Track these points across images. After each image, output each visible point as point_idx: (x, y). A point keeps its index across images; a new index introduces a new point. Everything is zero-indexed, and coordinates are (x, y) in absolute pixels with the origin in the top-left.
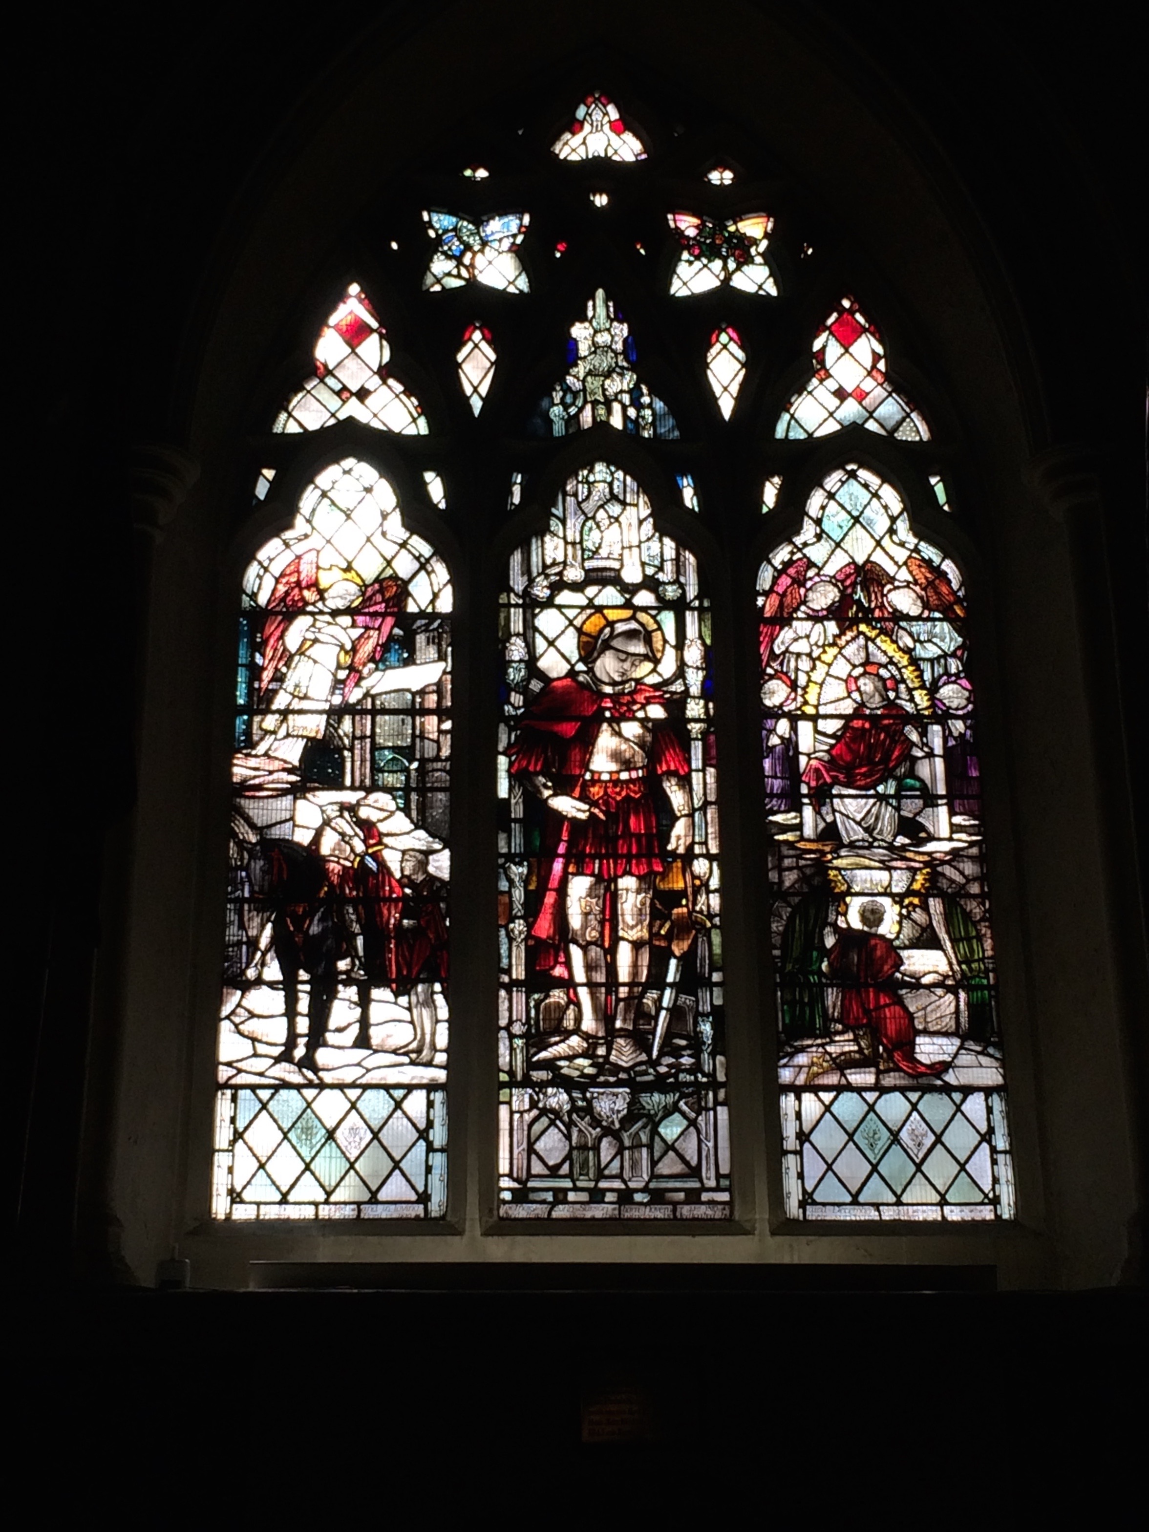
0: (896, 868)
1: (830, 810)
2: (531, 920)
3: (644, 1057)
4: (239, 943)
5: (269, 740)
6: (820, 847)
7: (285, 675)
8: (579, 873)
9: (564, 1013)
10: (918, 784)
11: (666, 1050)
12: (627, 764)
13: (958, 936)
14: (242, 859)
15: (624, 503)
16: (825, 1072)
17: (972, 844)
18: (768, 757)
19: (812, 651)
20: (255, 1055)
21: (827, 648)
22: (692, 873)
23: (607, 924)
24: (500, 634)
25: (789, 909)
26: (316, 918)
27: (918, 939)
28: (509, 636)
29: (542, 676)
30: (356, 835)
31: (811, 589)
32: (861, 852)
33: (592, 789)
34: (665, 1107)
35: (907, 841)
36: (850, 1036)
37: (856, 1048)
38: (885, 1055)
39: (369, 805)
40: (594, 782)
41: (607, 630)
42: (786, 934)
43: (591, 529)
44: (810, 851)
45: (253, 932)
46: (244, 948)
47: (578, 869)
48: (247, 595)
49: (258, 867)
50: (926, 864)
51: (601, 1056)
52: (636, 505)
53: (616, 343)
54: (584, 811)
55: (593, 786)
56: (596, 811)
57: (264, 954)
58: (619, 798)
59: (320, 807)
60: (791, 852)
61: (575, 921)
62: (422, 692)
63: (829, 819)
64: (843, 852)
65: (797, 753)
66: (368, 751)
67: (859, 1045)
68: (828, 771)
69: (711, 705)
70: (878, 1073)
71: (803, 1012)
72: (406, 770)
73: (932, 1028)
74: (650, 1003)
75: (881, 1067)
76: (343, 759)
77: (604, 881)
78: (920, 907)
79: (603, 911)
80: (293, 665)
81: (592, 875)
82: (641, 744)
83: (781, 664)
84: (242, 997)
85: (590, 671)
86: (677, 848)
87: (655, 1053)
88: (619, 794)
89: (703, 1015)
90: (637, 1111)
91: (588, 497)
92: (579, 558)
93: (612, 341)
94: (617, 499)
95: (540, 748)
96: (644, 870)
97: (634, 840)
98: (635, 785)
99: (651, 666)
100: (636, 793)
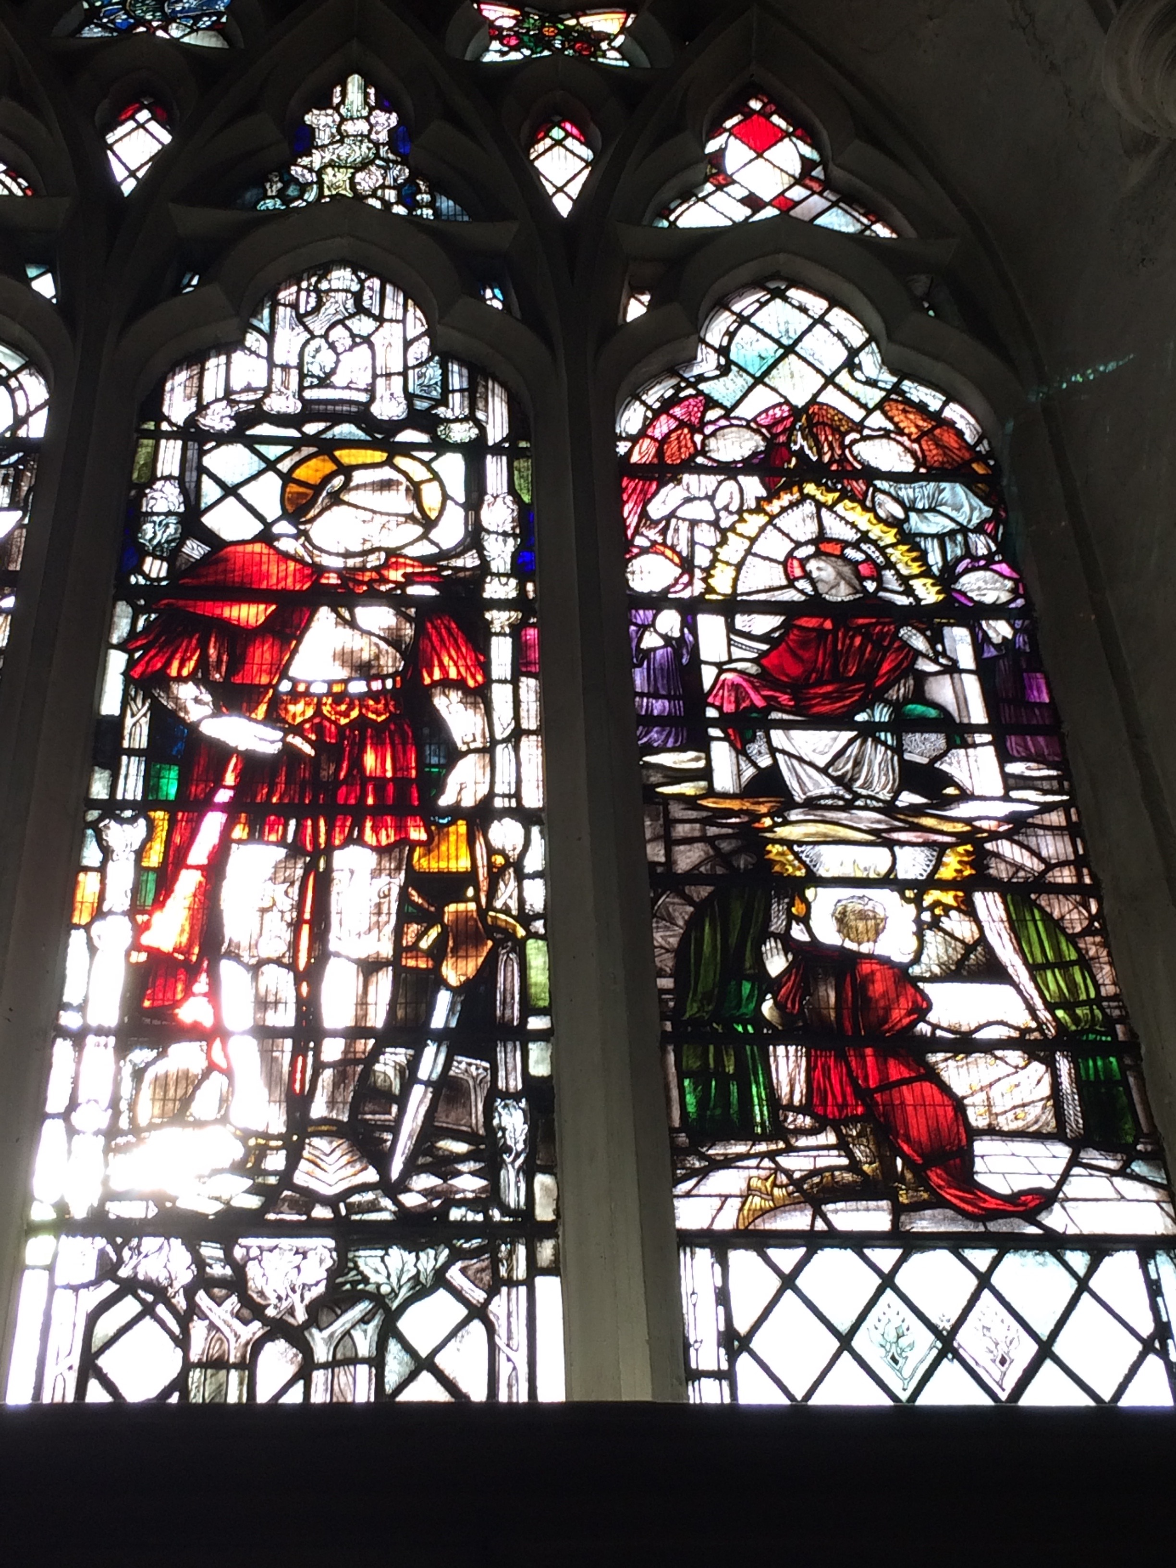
0: (902, 844)
1: (764, 749)
3: (371, 1175)
6: (747, 805)
8: (254, 840)
9: (197, 1087)
10: (933, 713)
11: (421, 1161)
12: (365, 670)
13: (1040, 959)
15: (380, 319)
16: (777, 1209)
17: (1046, 808)
18: (640, 665)
19: (718, 518)
21: (746, 516)
22: (488, 843)
23: (306, 929)
24: (135, 475)
25: (690, 909)
27: (960, 963)
28: (153, 479)
29: (208, 536)
31: (713, 434)
32: (830, 815)
33: (292, 708)
34: (416, 1278)
35: (918, 800)
36: (831, 1138)
37: (845, 1161)
38: (909, 1176)
40: (295, 696)
41: (338, 481)
42: (681, 953)
43: (318, 350)
44: (730, 813)
47: (251, 834)
50: (962, 838)
51: (274, 1173)
52: (403, 321)
53: (377, 133)
54: (273, 742)
55: (295, 702)
56: (297, 741)
58: (343, 721)
60: (692, 814)
61: (237, 923)
63: (765, 762)
64: (794, 815)
65: (696, 662)
67: (850, 1155)
68: (756, 689)
69: (530, 587)
70: (898, 1211)
71: (724, 1092)
73: (1006, 1123)
74: (391, 1073)
75: (903, 1199)
77: (306, 853)
78: (958, 909)
79: (300, 906)
81: (281, 843)
82: (393, 640)
83: (664, 532)
85: (302, 535)
86: (458, 802)
88: (346, 714)
89: (506, 1095)
90: (348, 1286)
91: (316, 309)
92: (294, 385)
93: (370, 131)
94: (368, 313)
95: (194, 641)
96: (388, 836)
97: (370, 788)
98: (377, 702)
99: (418, 530)
100: (379, 715)
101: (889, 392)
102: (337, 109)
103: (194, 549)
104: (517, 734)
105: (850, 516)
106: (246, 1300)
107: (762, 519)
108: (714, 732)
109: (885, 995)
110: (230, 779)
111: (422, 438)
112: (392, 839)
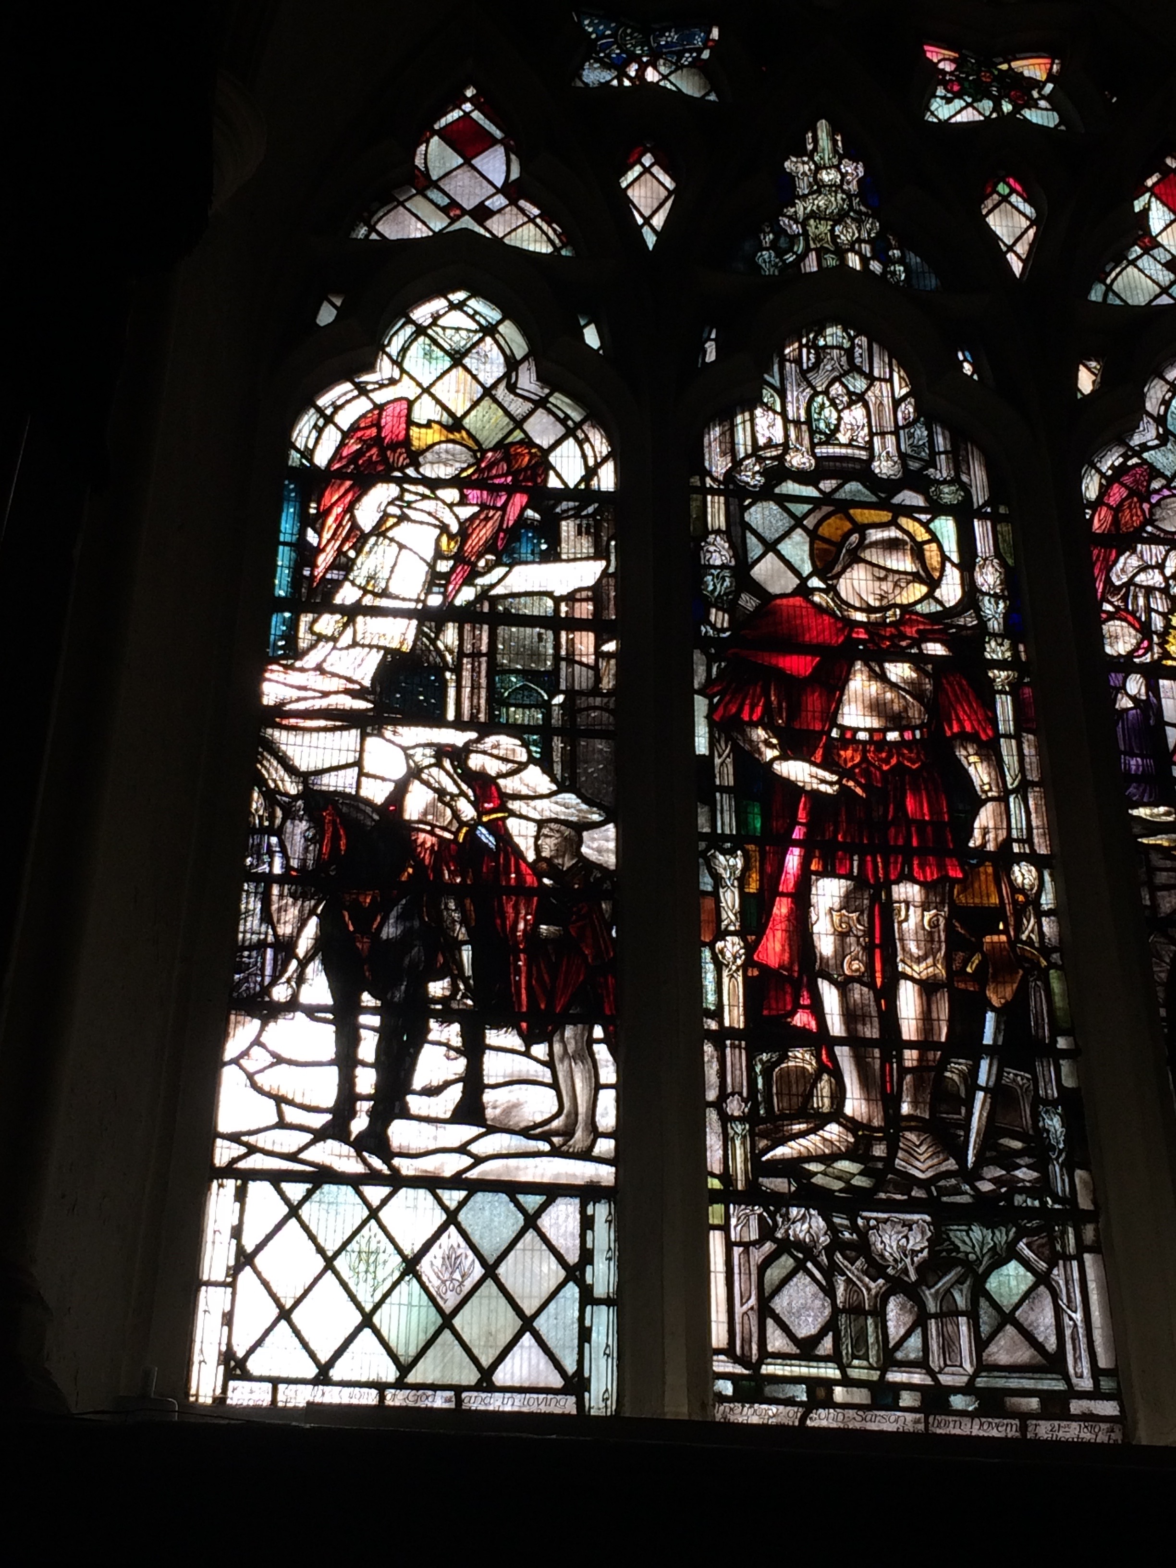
2: (751, 938)
3: (951, 1164)
4: (261, 946)
5: (324, 648)
7: (353, 561)
8: (828, 872)
9: (814, 1085)
11: (988, 1154)
12: (895, 720)
14: (272, 817)
15: (871, 379)
18: (1116, 725)
19: (1167, 586)
20: (281, 1124)
22: (1011, 883)
23: (878, 952)
24: (691, 529)
25: (1172, 948)
26: (394, 913)
28: (706, 533)
29: (757, 589)
30: (462, 794)
31: (1158, 503)
33: (842, 753)
34: (994, 1249)
39: (484, 752)
40: (844, 742)
41: (855, 538)
42: (1171, 986)
43: (822, 406)
45: (285, 929)
46: (269, 953)
47: (825, 867)
48: (298, 450)
49: (298, 831)
51: (879, 1159)
52: (890, 380)
53: (849, 183)
54: (831, 784)
56: (850, 784)
57: (303, 965)
58: (885, 768)
59: (405, 749)
60: (1168, 863)
61: (826, 946)
62: (571, 598)
65: (1161, 723)
66: (483, 673)
69: (1021, 648)
72: (546, 707)
74: (956, 1078)
76: (444, 684)
77: (870, 886)
79: (869, 932)
80: (367, 548)
81: (849, 876)
82: (917, 693)
83: (1125, 599)
84: (262, 1029)
85: (831, 590)
86: (984, 844)
87: (971, 1158)
88: (887, 761)
89: (1046, 1102)
91: (816, 366)
92: (806, 442)
93: (842, 180)
94: (861, 372)
95: (758, 690)
96: (932, 874)
97: (913, 829)
98: (911, 752)
99: (924, 589)
100: (913, 763)
102: (811, 158)
103: (748, 602)
104: (1024, 787)
106: (871, 1261)
110: (802, 816)
111: (918, 500)
112: (935, 877)
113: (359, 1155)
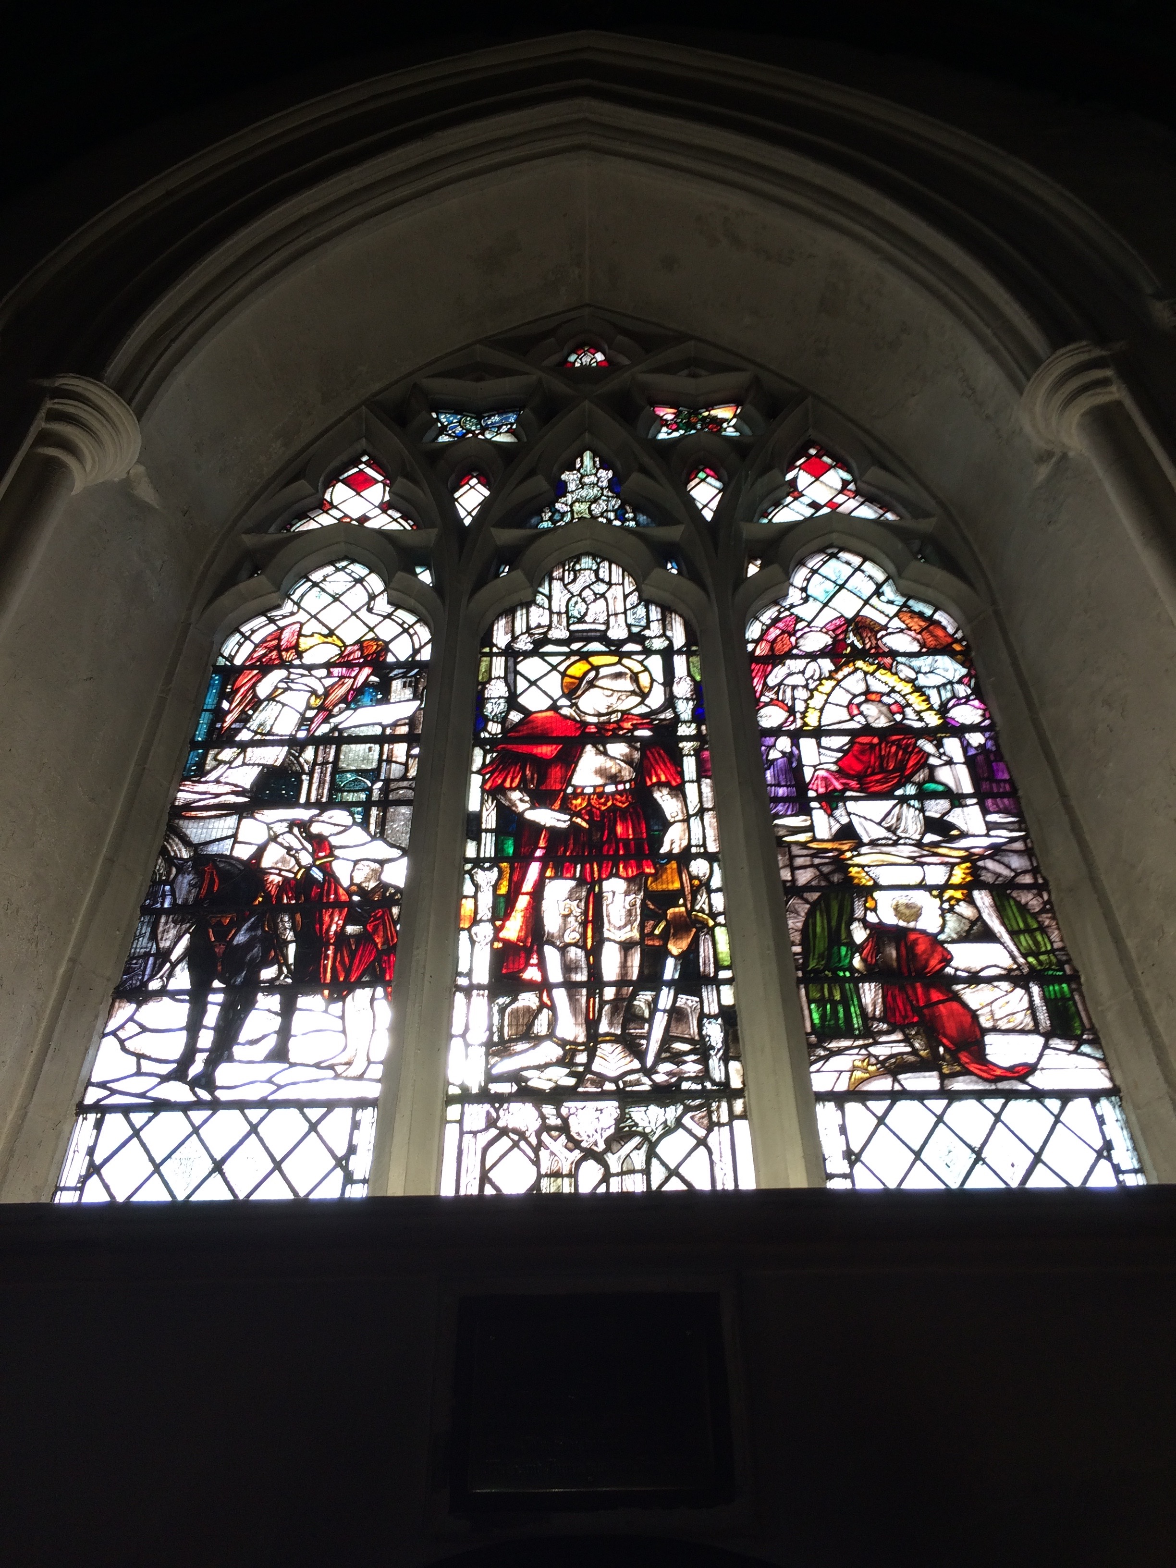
0: (929, 864)
1: (844, 813)
3: (636, 1064)
4: (147, 955)
5: (222, 769)
6: (835, 845)
7: (251, 717)
8: (558, 877)
9: (536, 1017)
10: (940, 788)
11: (663, 1055)
12: (614, 779)
13: (1016, 928)
14: (169, 873)
15: (610, 584)
16: (872, 1077)
17: (1012, 840)
18: (769, 768)
19: (807, 684)
20: (139, 1073)
21: (824, 681)
22: (689, 873)
23: (590, 925)
24: (480, 678)
25: (808, 906)
26: (245, 927)
27: (968, 932)
28: (490, 679)
30: (304, 848)
31: (801, 636)
32: (885, 849)
33: (574, 802)
34: (665, 1122)
35: (937, 838)
36: (898, 1036)
37: (909, 1049)
38: (948, 1057)
39: (323, 822)
40: (575, 795)
41: (592, 674)
42: (804, 931)
43: (576, 603)
44: (827, 850)
45: (165, 944)
46: (151, 960)
47: (556, 873)
48: (224, 657)
49: (186, 881)
50: (964, 859)
51: (581, 1065)
52: (623, 584)
53: (602, 482)
54: (565, 821)
55: (576, 799)
56: (579, 820)
57: (174, 966)
58: (603, 808)
59: (268, 824)
60: (805, 852)
61: (551, 923)
63: (844, 820)
64: (864, 850)
65: (800, 766)
66: (328, 774)
67: (912, 1046)
68: (837, 779)
69: (703, 728)
70: (943, 1077)
71: (835, 1011)
72: (370, 790)
73: (1003, 1025)
74: (643, 1005)
75: (946, 1071)
76: (301, 782)
77: (587, 883)
78: (964, 900)
79: (585, 913)
80: (261, 708)
81: (573, 878)
82: (628, 761)
83: (777, 693)
84: (137, 1010)
85: (574, 705)
86: (671, 850)
87: (650, 1061)
88: (605, 804)
89: (709, 1017)
90: (627, 1129)
91: (574, 580)
92: (564, 623)
93: (598, 481)
94: (602, 581)
95: (518, 768)
96: (632, 872)
97: (621, 845)
98: (622, 796)
99: (639, 699)
100: (623, 803)
101: (902, 607)
102: (579, 470)
103: (515, 717)
104: (701, 812)
105: (884, 678)
106: (570, 1138)
107: (833, 683)
108: (814, 804)
109: (924, 952)
110: (542, 844)
111: (638, 648)
112: (635, 873)
113: (192, 1090)
